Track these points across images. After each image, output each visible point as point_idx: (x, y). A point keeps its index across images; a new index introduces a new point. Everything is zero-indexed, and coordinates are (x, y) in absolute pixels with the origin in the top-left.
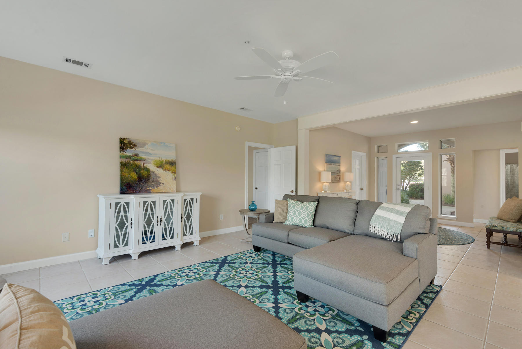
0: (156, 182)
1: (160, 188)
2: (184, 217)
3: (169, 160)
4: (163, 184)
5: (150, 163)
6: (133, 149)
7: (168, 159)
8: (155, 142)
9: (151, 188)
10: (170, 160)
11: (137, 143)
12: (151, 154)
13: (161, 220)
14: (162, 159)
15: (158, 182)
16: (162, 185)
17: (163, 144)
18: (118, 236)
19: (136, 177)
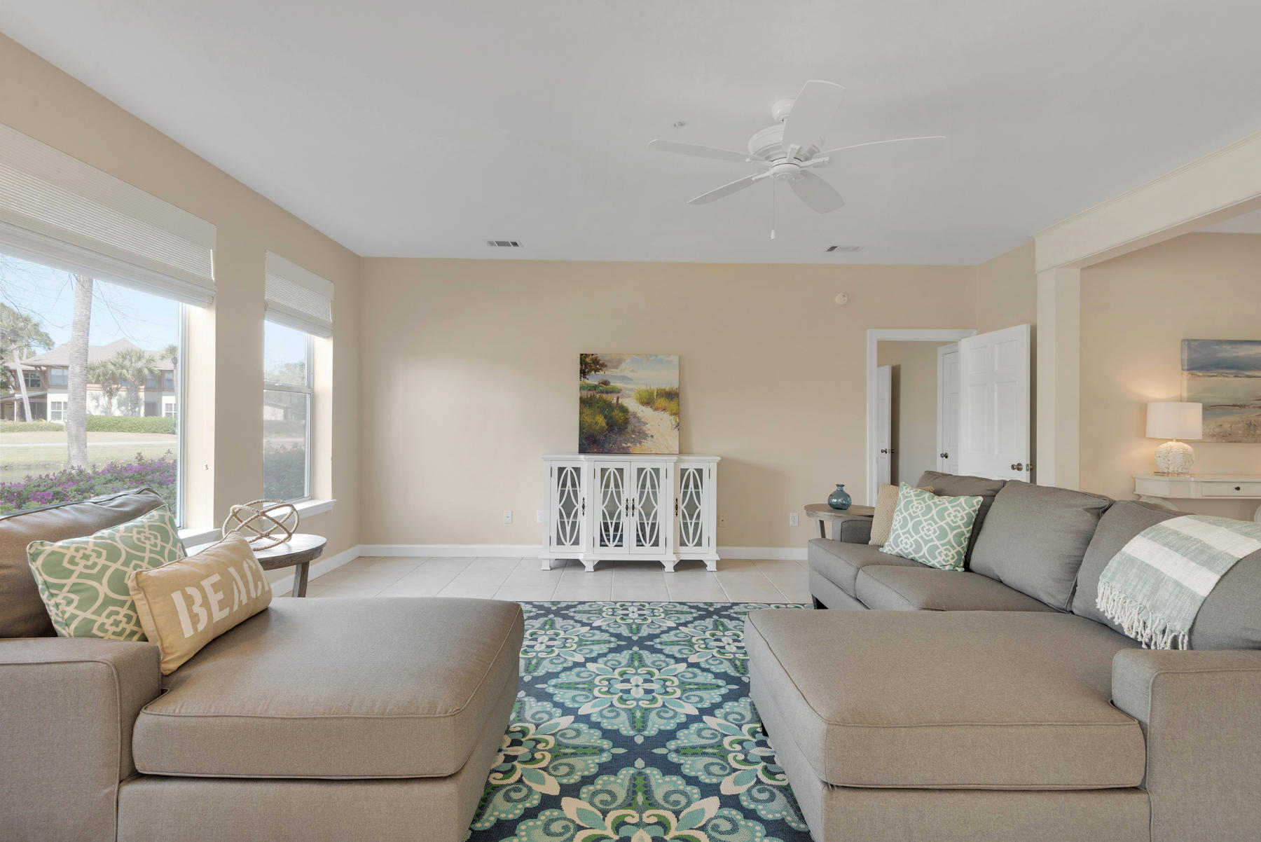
0: (639, 432)
1: (647, 444)
2: (682, 507)
3: (665, 390)
4: (652, 436)
5: (629, 396)
6: (601, 373)
7: (663, 388)
8: (639, 355)
9: (629, 444)
10: (667, 389)
11: (606, 361)
12: (631, 379)
13: (633, 505)
14: (652, 388)
15: (644, 432)
16: (650, 438)
17: (653, 358)
18: (563, 524)
19: (604, 424)
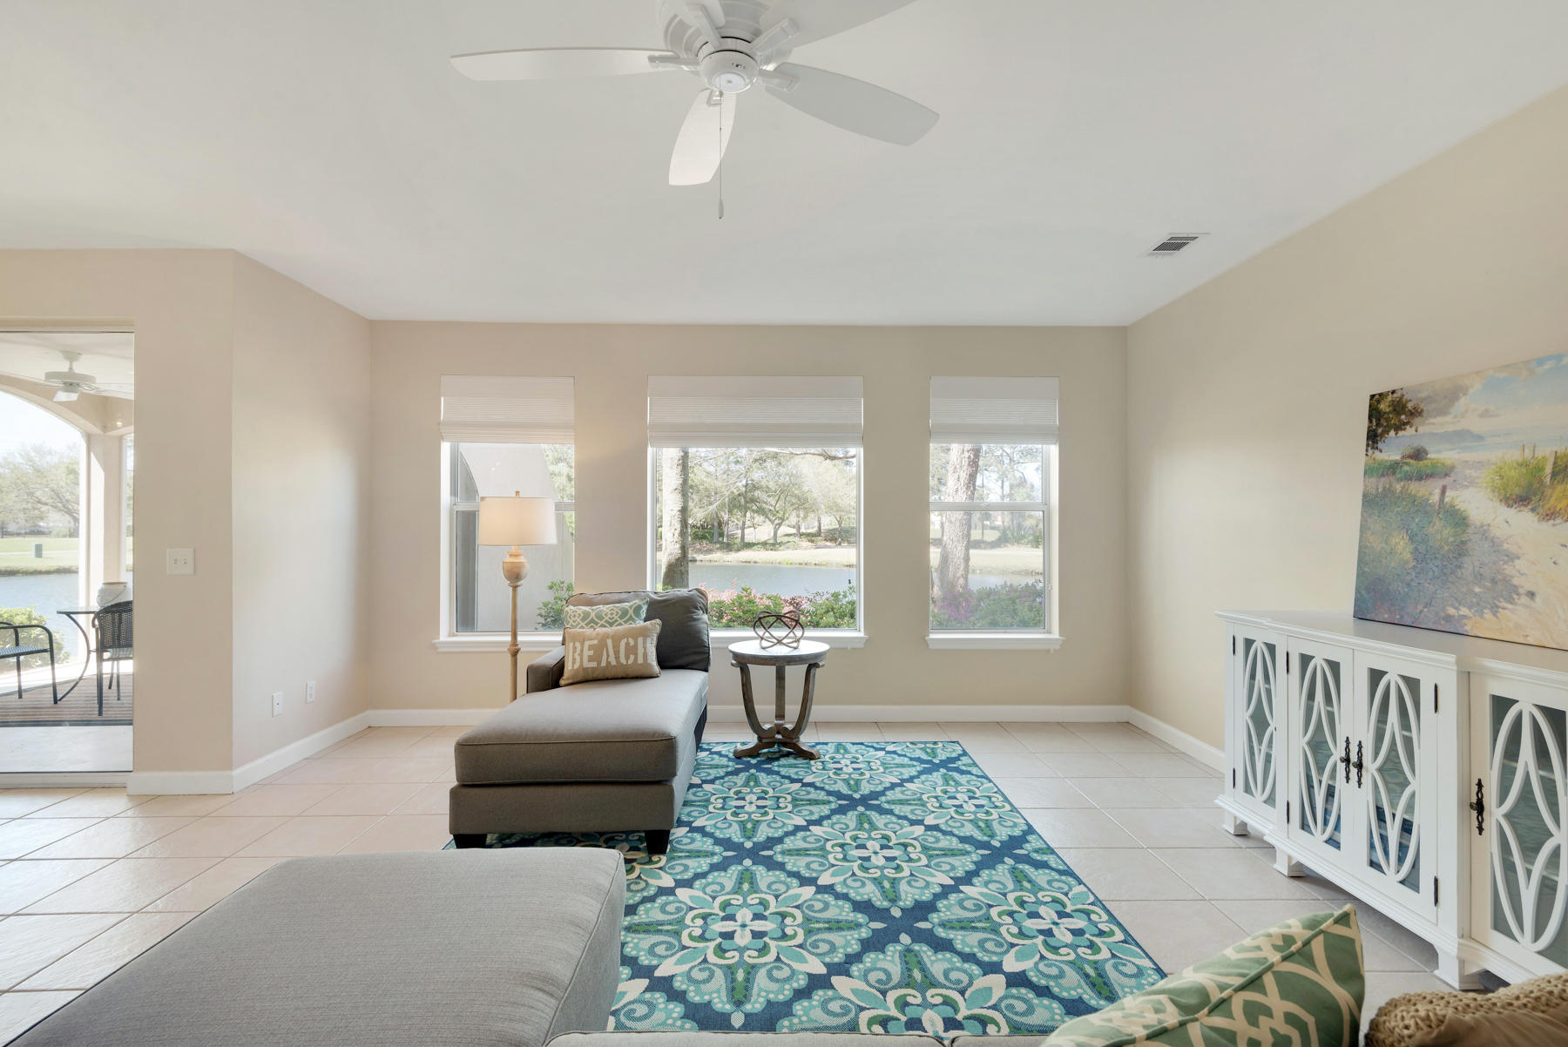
0: (1494, 580)
1: (1515, 614)
2: (1496, 814)
4: (1531, 595)
5: (1472, 483)
6: (1409, 431)
8: (1507, 367)
9: (1464, 611)
13: (1361, 759)
15: (1506, 580)
16: (1524, 600)
18: (1251, 752)
19: (1407, 556)
